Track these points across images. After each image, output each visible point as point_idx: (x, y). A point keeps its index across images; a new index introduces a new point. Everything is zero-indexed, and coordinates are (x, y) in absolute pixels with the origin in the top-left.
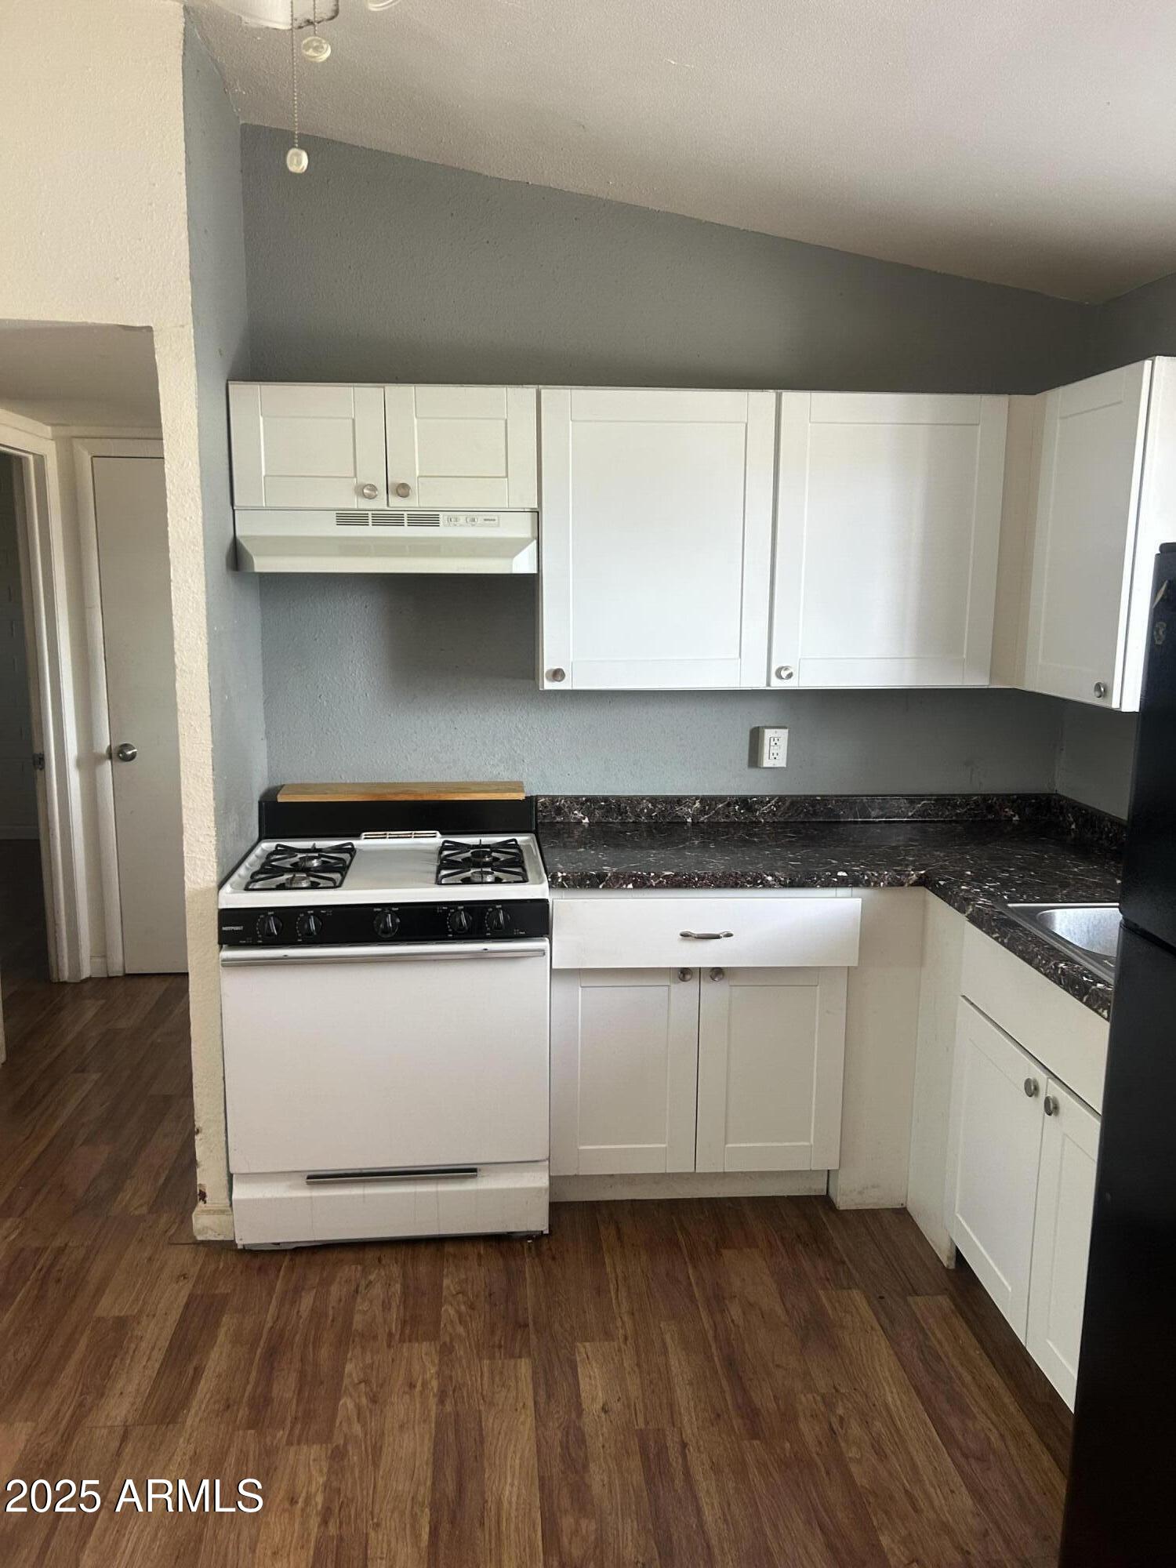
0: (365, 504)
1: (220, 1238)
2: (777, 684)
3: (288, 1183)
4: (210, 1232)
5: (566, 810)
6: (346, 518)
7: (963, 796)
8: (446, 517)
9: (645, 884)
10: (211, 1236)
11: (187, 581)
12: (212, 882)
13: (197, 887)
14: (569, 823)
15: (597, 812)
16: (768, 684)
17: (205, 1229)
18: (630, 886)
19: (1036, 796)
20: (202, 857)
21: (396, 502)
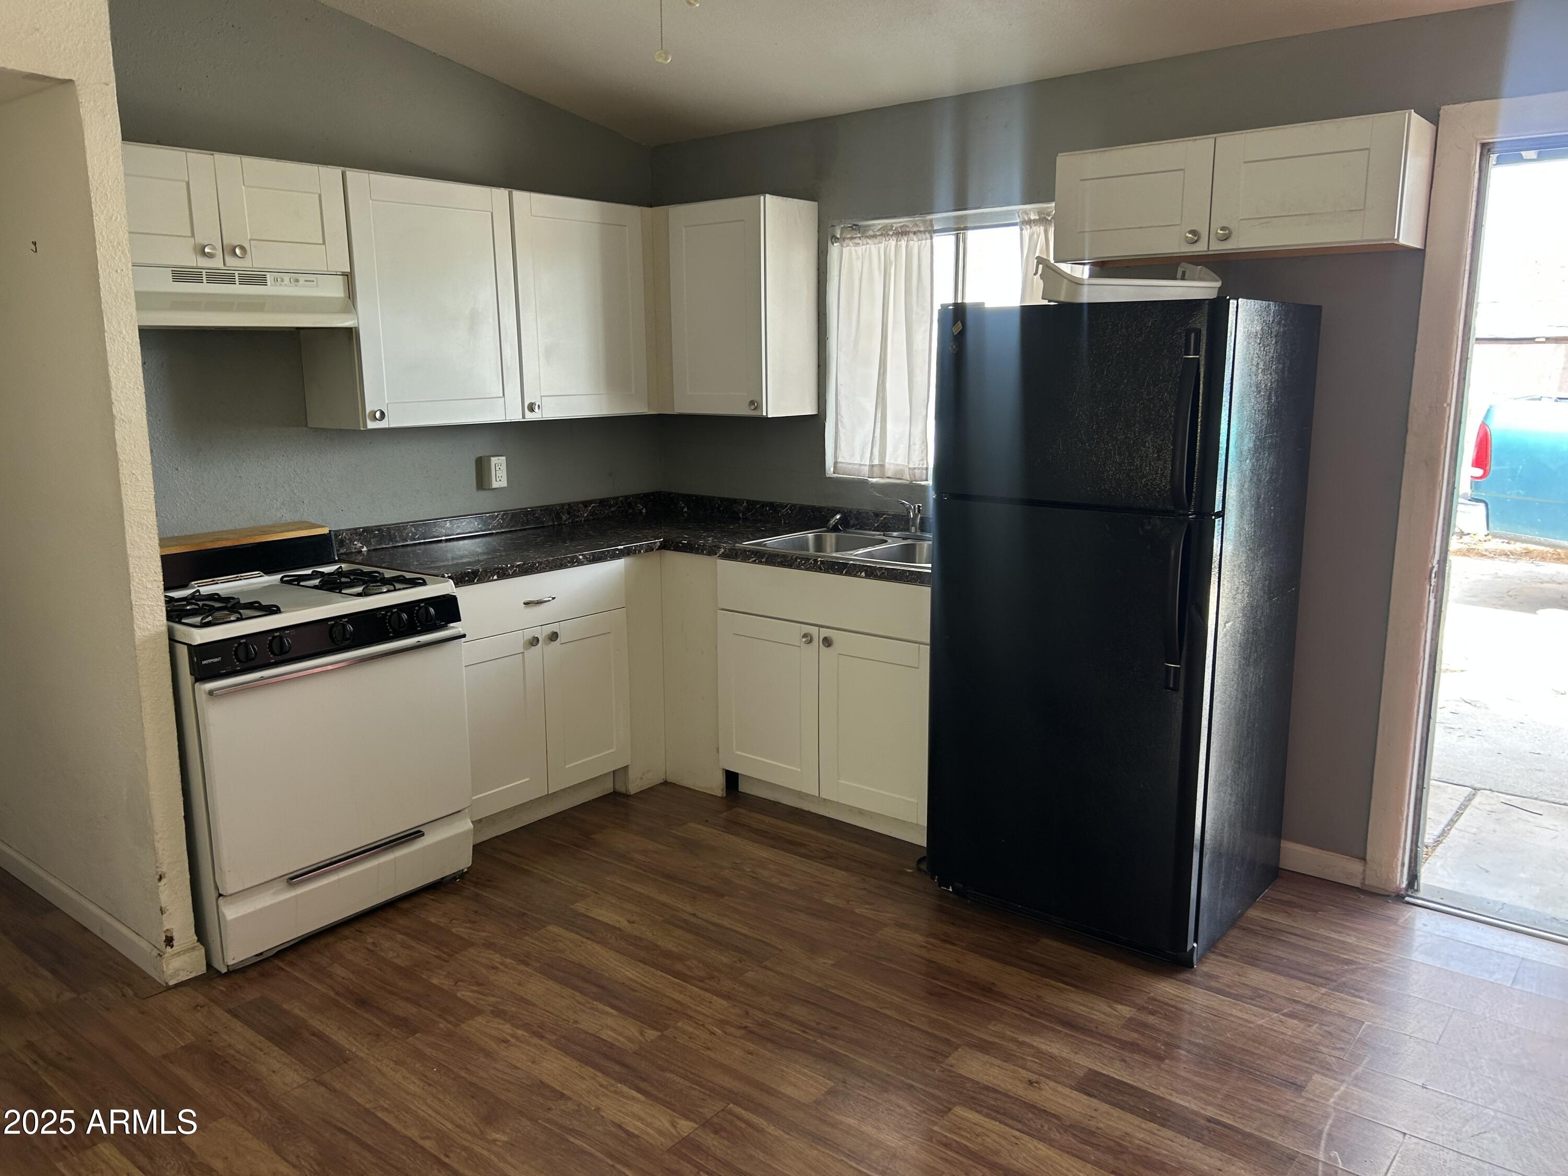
0: (203, 262)
1: (193, 975)
2: (530, 417)
3: (272, 891)
4: (181, 973)
5: (348, 542)
6: (181, 275)
7: (614, 498)
8: (273, 277)
9: (504, 574)
10: (184, 977)
11: (121, 332)
12: (162, 626)
13: (147, 633)
14: (352, 553)
15: (372, 540)
16: (524, 417)
17: (177, 972)
18: (495, 577)
19: (653, 494)
20: (150, 603)
21: (231, 262)
